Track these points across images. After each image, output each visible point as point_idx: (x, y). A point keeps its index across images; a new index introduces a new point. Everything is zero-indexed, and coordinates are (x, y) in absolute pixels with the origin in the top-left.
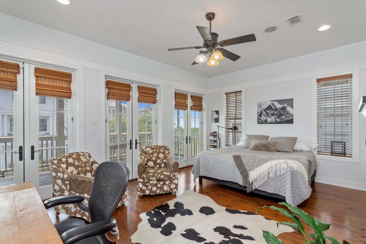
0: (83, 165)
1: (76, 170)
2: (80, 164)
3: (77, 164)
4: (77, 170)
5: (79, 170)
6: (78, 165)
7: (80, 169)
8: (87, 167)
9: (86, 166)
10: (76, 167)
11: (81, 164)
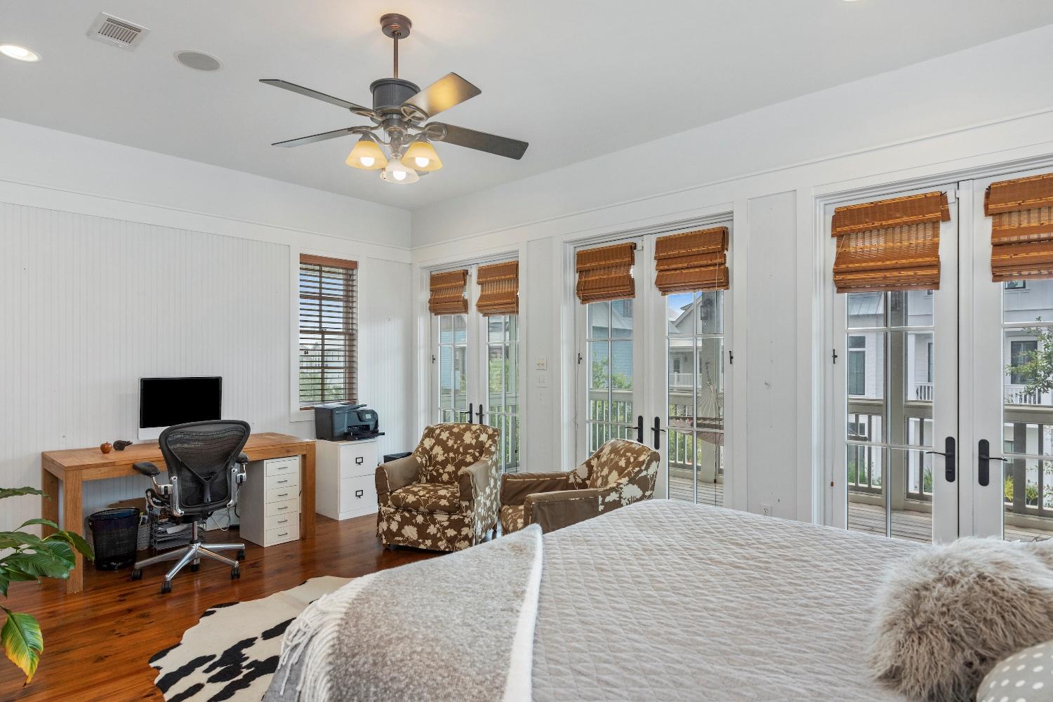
0: (461, 450)
1: (444, 454)
2: (455, 446)
3: (450, 445)
4: (446, 455)
5: (448, 455)
6: (453, 446)
7: (451, 455)
8: (468, 456)
9: (465, 453)
10: (447, 449)
11: (458, 448)
